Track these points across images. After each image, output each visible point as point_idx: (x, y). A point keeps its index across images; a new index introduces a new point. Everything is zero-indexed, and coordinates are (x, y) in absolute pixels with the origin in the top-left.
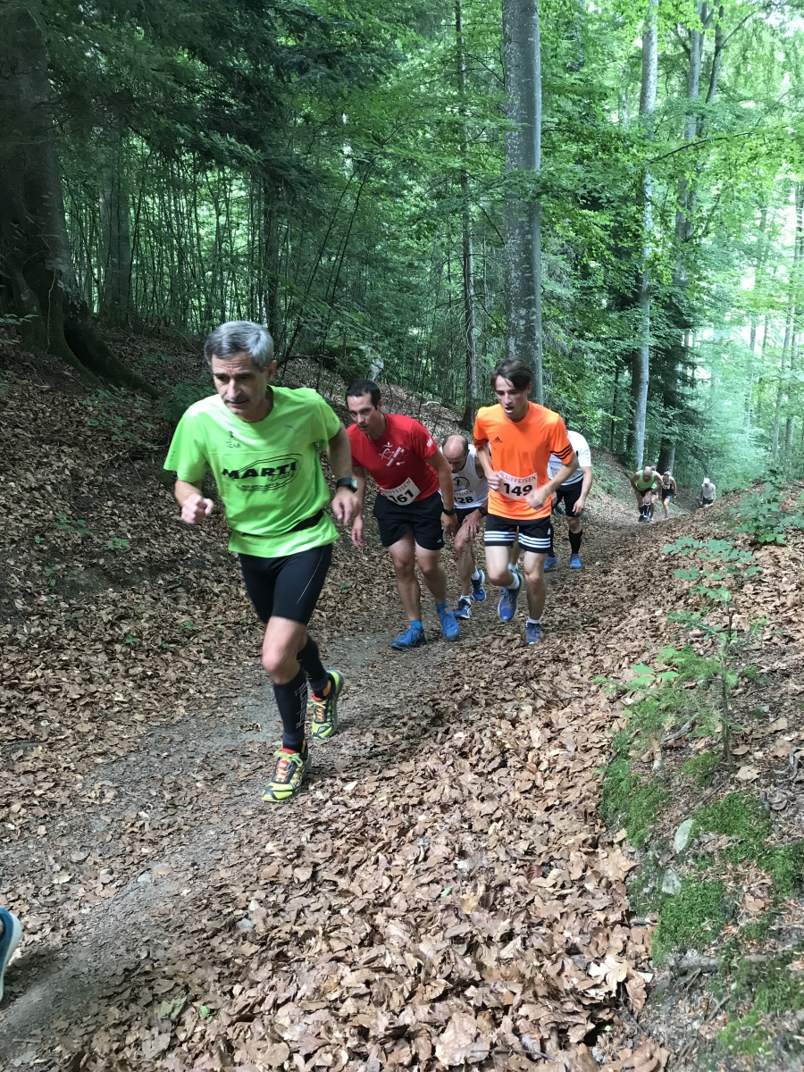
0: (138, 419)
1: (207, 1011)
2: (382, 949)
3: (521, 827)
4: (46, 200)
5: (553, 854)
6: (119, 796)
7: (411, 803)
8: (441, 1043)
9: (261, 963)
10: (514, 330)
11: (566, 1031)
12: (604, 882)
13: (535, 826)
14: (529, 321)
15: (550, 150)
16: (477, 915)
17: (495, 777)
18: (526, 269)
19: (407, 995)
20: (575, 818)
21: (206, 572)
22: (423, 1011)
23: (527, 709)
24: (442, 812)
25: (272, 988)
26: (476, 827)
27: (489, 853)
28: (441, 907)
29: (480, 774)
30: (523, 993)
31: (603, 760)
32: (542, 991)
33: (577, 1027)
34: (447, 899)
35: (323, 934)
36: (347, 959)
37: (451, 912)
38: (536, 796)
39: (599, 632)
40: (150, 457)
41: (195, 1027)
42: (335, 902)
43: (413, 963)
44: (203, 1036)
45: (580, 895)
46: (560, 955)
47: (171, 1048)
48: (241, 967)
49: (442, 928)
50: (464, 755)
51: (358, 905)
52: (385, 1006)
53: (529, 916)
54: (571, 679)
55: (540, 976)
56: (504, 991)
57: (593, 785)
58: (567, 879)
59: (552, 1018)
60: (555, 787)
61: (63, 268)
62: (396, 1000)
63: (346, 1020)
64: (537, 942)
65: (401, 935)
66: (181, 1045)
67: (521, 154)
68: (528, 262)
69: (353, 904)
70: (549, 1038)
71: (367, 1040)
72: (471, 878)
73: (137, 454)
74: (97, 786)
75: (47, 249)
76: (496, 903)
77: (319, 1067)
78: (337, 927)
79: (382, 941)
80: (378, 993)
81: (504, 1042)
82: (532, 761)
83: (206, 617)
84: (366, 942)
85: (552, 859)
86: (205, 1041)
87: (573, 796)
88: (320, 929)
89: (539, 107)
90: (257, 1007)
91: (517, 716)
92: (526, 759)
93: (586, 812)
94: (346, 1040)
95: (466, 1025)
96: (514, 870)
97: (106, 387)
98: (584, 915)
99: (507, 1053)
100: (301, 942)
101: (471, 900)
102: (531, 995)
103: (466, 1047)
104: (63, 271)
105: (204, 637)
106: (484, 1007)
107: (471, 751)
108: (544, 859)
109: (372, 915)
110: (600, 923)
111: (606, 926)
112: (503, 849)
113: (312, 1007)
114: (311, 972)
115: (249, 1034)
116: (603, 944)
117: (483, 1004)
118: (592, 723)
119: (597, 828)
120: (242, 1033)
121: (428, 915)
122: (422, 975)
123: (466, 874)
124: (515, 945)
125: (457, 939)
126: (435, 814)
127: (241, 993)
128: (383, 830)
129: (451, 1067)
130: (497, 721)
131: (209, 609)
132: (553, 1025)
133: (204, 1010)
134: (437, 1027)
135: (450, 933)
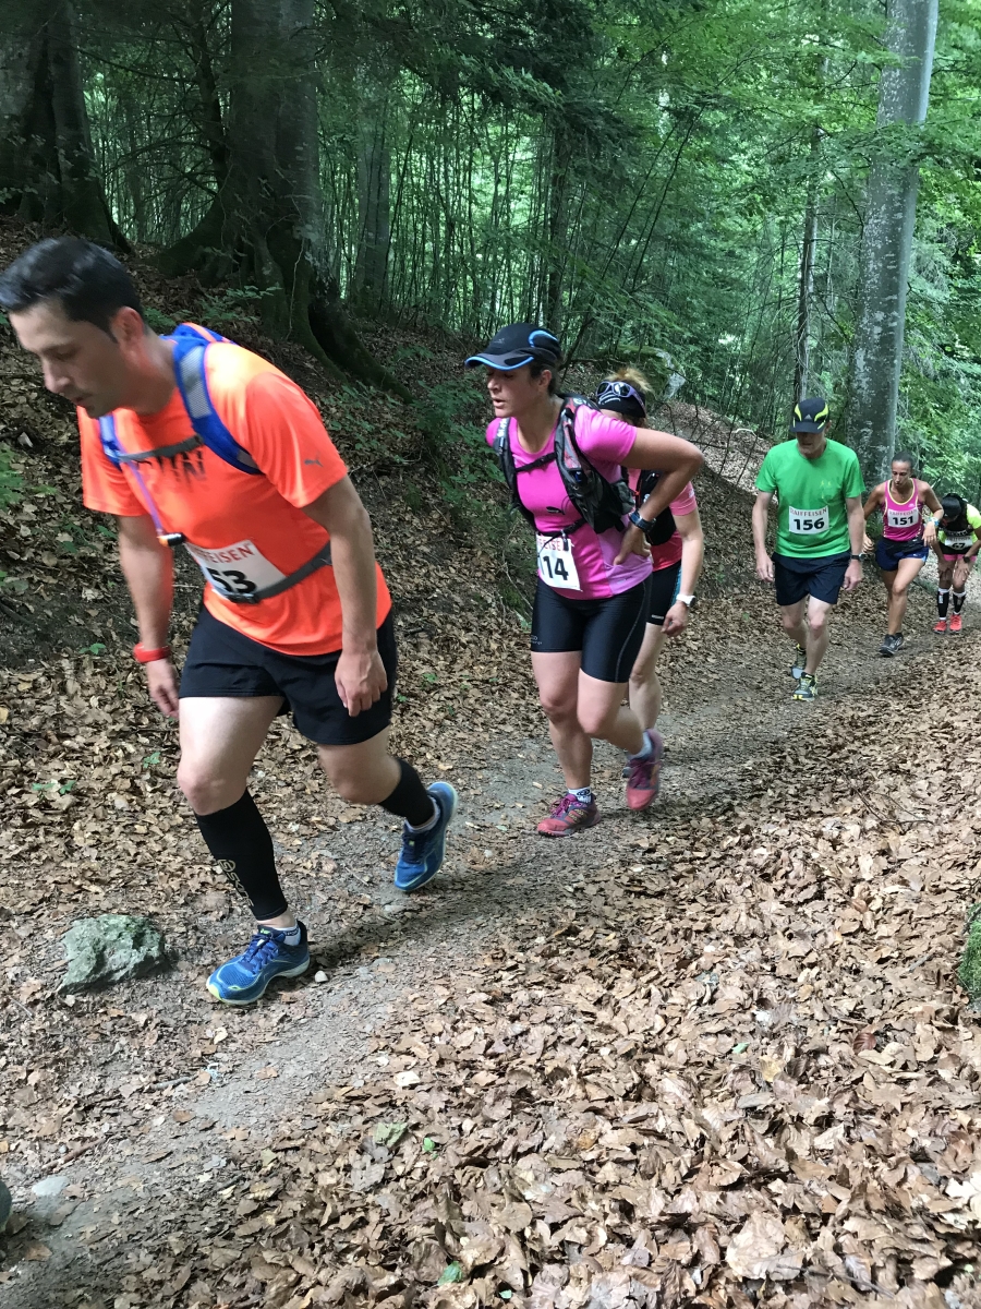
0: (387, 426)
1: (432, 1145)
2: (653, 1108)
3: (845, 979)
4: (299, 153)
5: (891, 1021)
6: (338, 870)
7: (695, 928)
8: (734, 1246)
9: (499, 1098)
10: (865, 340)
11: (911, 1262)
12: (966, 1072)
13: (865, 980)
14: (886, 329)
15: (942, 97)
16: (781, 1085)
17: (808, 910)
18: (891, 258)
19: (685, 1172)
20: (922, 978)
21: (453, 617)
22: (711, 1200)
23: (853, 829)
24: (736, 945)
25: (511, 1132)
26: (782, 970)
27: (800, 1007)
28: (734, 1066)
29: (789, 904)
30: (851, 1202)
31: (961, 907)
32: (877, 1203)
33: (927, 1259)
34: (740, 1057)
35: (580, 1076)
36: (607, 1112)
37: (746, 1075)
38: (863, 942)
39: (954, 741)
40: (397, 472)
41: (416, 1161)
42: (593, 1038)
43: (694, 1133)
44: (424, 1174)
45: (931, 1084)
46: (900, 1160)
47: (385, 1181)
48: (472, 1099)
49: (732, 1094)
50: (766, 878)
51: (623, 1046)
52: (654, 1180)
53: (855, 1099)
54: (914, 797)
55: (875, 1183)
56: (824, 1194)
57: (948, 939)
58: (911, 1058)
59: (892, 1243)
60: (892, 933)
61: (314, 237)
62: (670, 1177)
63: (604, 1188)
64: (869, 1137)
65: (679, 1093)
66: (398, 1180)
67: (901, 102)
68: (894, 248)
69: (615, 1043)
70: (884, 1267)
71: (631, 1221)
72: (774, 1036)
73: (384, 469)
74: (314, 855)
75: (297, 213)
76: (809, 1073)
77: (569, 1243)
78: (596, 1070)
79: (653, 1098)
80: (647, 1163)
81: (822, 1261)
82: (861, 897)
83: (450, 671)
84: (632, 1095)
85: (889, 1027)
86: (427, 1181)
87: (917, 949)
88: (573, 1069)
89: (932, 38)
90: (492, 1151)
91: (839, 836)
92: (851, 893)
93: (939, 973)
94: (606, 1216)
95: (769, 1227)
96: (833, 1033)
97: (352, 383)
98: (939, 1111)
99: (826, 1276)
100: (549, 1081)
101: (773, 1065)
102: (862, 1206)
103: (769, 1259)
104: (313, 240)
105: (447, 694)
106: (796, 1210)
107: (775, 873)
108: (877, 1026)
109: (639, 1061)
110: (961, 1127)
111: (970, 1131)
112: (820, 1005)
113: (563, 1165)
114: (562, 1121)
115: (481, 1184)
116: (964, 1155)
117: (794, 1205)
118: (947, 857)
119: (956, 998)
120: (473, 1180)
121: (714, 1074)
122: (707, 1150)
123: (766, 1029)
124: (835, 1134)
125: (753, 1112)
126: (726, 946)
127: (472, 1131)
128: (657, 956)
129: (746, 1279)
130: (812, 841)
131: (454, 661)
132: (893, 1252)
133: (428, 1143)
134: (728, 1224)
135: (745, 1102)
